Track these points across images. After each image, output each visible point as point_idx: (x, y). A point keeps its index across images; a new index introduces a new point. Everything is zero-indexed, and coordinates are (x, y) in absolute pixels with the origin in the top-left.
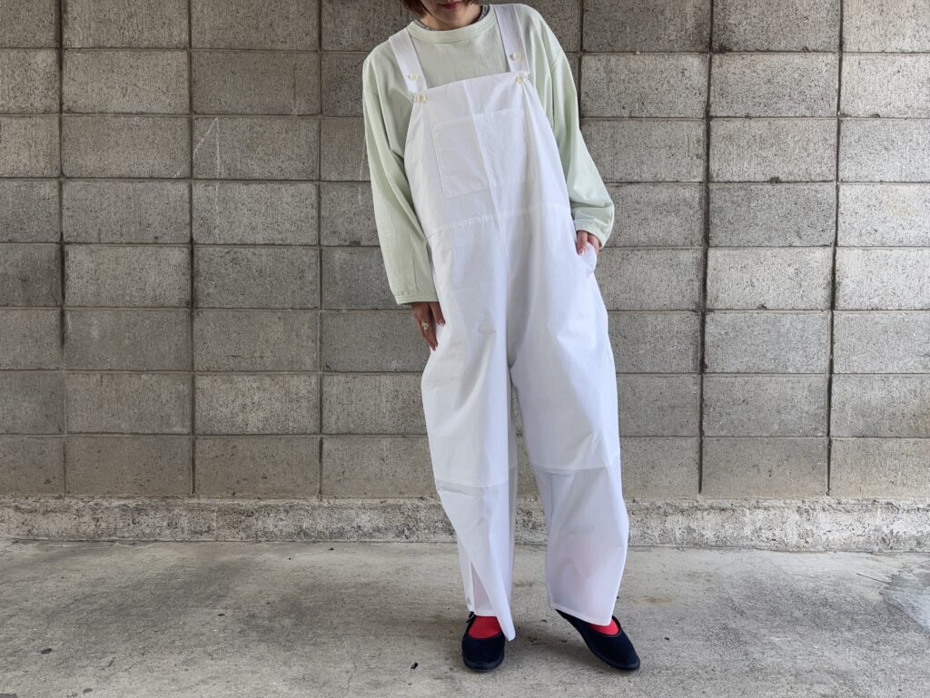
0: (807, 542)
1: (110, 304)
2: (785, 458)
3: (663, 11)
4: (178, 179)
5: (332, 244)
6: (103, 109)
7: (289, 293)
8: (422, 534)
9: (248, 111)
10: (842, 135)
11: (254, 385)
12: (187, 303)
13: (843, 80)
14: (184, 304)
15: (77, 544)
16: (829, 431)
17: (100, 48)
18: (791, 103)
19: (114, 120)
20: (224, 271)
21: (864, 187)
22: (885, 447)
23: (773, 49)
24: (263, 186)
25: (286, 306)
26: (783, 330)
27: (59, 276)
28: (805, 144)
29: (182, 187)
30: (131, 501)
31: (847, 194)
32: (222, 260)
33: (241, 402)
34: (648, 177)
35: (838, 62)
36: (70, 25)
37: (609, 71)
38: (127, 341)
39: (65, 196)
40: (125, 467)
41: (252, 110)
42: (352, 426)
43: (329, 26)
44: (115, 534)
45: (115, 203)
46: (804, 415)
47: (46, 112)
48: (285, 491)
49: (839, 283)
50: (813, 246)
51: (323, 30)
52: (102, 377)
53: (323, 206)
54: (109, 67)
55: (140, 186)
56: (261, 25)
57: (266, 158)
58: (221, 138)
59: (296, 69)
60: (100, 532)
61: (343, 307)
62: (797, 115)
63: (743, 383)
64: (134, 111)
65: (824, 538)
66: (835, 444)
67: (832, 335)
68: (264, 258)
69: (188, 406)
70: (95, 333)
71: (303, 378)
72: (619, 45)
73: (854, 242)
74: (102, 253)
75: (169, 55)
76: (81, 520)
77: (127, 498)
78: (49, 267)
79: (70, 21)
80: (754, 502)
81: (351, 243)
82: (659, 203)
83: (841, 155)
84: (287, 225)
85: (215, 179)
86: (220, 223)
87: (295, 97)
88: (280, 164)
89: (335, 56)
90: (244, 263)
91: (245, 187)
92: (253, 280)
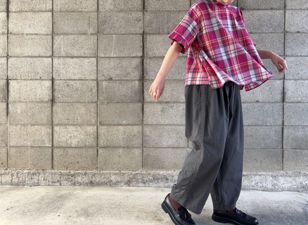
0: (275, 188)
1: (24, 101)
2: (267, 156)
4: (48, 57)
5: (102, 79)
6: (22, 33)
7: (87, 97)
8: (134, 183)
9: (73, 33)
10: (286, 39)
11: (75, 129)
12: (51, 100)
13: (286, 19)
14: (50, 101)
15: (11, 186)
16: (283, 147)
17: (22, 11)
18: (267, 28)
19: (26, 36)
20: (64, 89)
21: (294, 58)
22: (304, 153)
23: (261, 9)
24: (78, 59)
25: (86, 101)
26: (265, 110)
27: (7, 91)
28: (272, 42)
29: (50, 59)
30: (30, 171)
31: (288, 60)
32: (63, 85)
33: (70, 135)
35: (284, 13)
36: (12, 4)
38: (30, 114)
39: (9, 63)
40: (29, 159)
42: (109, 144)
43: (101, 3)
44: (25, 182)
45: (26, 65)
46: (273, 141)
47: (3, 34)
48: (85, 167)
49: (286, 93)
50: (276, 79)
51: (99, 4)
52: (21, 127)
53: (99, 66)
54: (25, 18)
55: (35, 59)
56: (78, 3)
57: (79, 49)
58: (63, 42)
59: (90, 18)
60: (20, 182)
61: (106, 102)
62: (269, 32)
63: (250, 129)
64: (33, 33)
65: (281, 186)
66: (285, 151)
67: (283, 111)
68: (78, 85)
69: (51, 137)
70: (19, 111)
71: (92, 127)
73: (291, 78)
74: (22, 83)
75: (45, 13)
76: (13, 177)
77: (29, 170)
78: (3, 88)
79: (11, 2)
80: (255, 173)
81: (109, 79)
83: (286, 46)
84: (86, 73)
85: (61, 56)
86: (63, 72)
87: (89, 28)
88: (84, 51)
89: (103, 13)
90: (71, 86)
91: (72, 59)
92: (74, 92)
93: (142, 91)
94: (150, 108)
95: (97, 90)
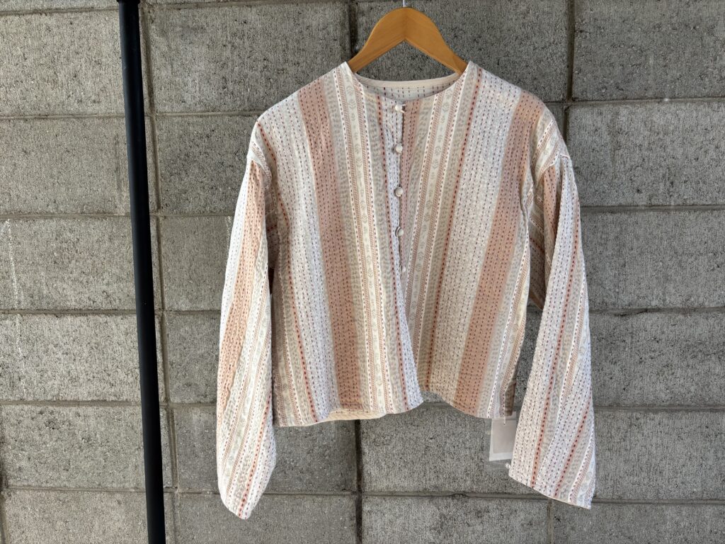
3: (713, 27)
5: (186, 401)
7: (129, 469)
9: (51, 209)
20: (38, 438)
24: (83, 319)
25: (127, 485)
32: (34, 422)
34: (675, 300)
37: (615, 132)
41: (57, 208)
43: (164, 74)
51: (154, 82)
56: (61, 78)
57: (83, 278)
58: (16, 251)
59: (118, 142)
68: (92, 422)
72: (635, 88)
82: (691, 342)
84: (122, 376)
85: (13, 309)
86: (26, 372)
87: (119, 187)
88: (104, 287)
89: (176, 120)
90: (65, 427)
91: (57, 322)
92: (79, 450)
93: (353, 446)
94: (388, 516)
95: (170, 442)
